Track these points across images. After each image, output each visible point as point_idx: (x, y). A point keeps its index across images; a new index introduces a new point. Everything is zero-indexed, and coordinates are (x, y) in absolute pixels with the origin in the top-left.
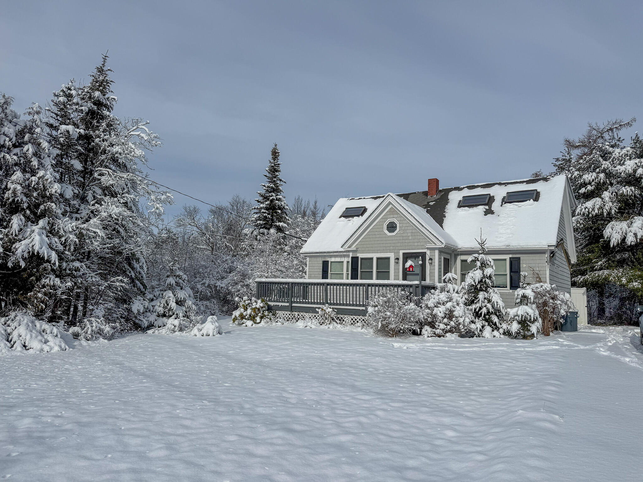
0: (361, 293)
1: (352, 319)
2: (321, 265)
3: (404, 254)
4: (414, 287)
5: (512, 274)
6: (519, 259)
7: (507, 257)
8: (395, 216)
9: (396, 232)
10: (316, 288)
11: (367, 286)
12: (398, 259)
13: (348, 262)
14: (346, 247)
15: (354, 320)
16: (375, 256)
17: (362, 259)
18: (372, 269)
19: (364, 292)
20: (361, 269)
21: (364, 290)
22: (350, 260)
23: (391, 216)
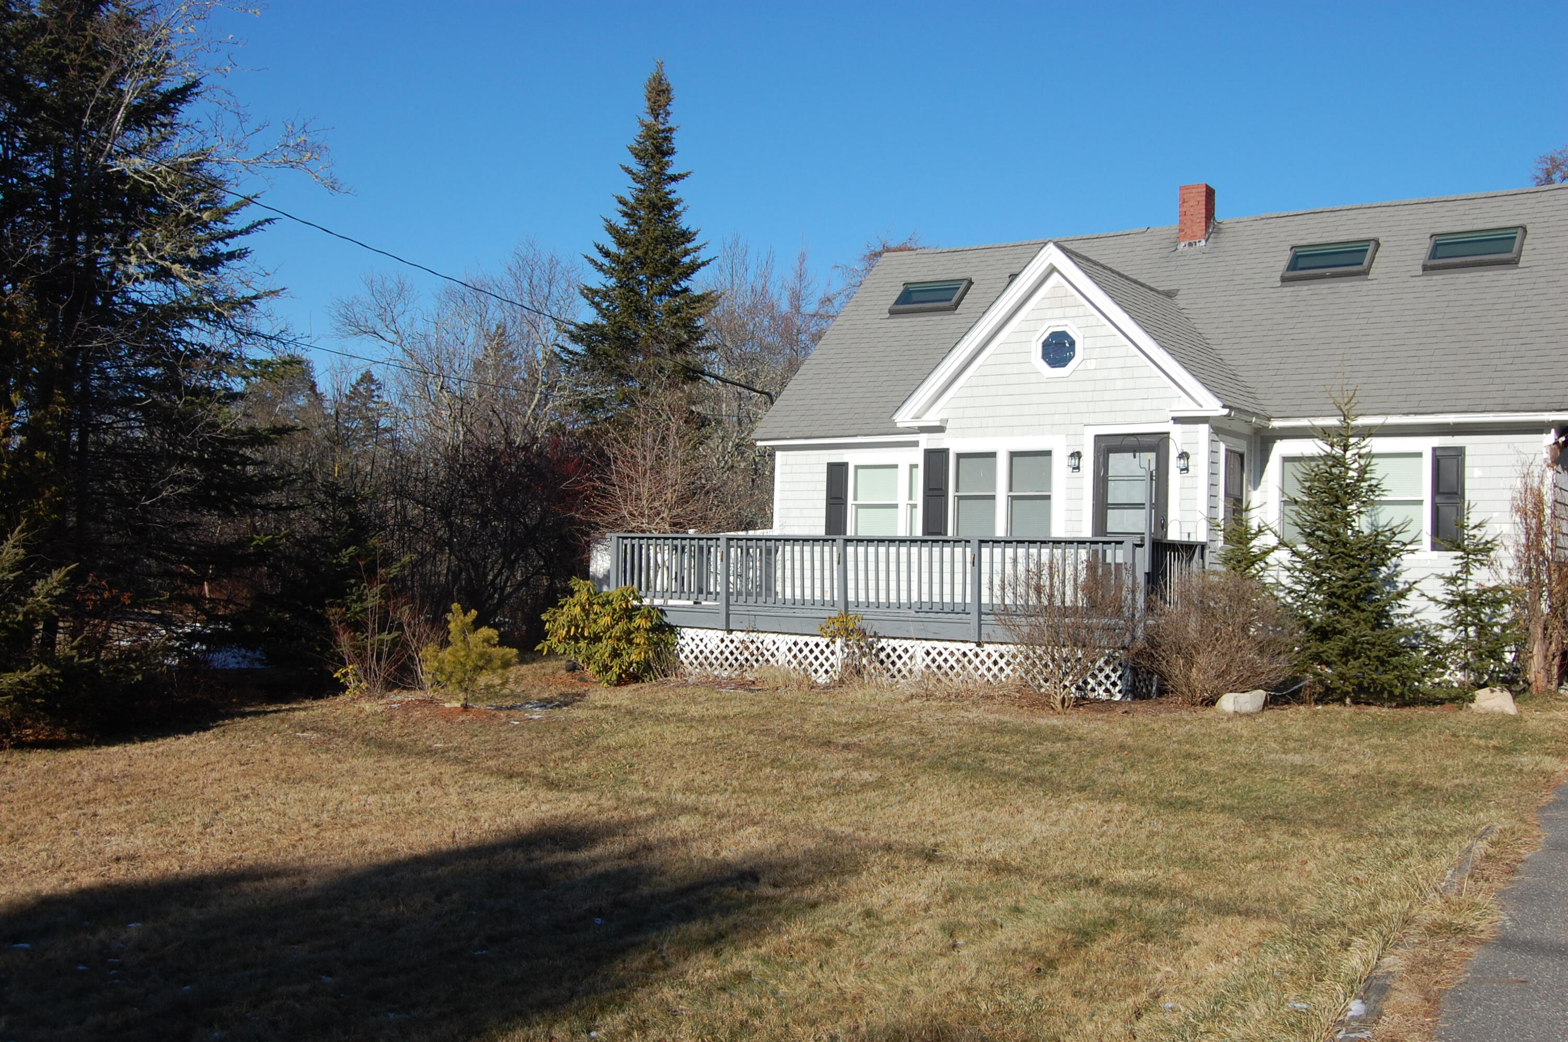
0: (958, 567)
1: (928, 653)
2: (824, 477)
3: (1098, 438)
4: (1128, 545)
5: (1438, 500)
6: (1459, 453)
7: (1426, 445)
8: (1071, 312)
9: (1072, 365)
10: (807, 556)
11: (975, 544)
12: (1077, 455)
13: (913, 467)
14: (908, 418)
15: (934, 653)
16: (1003, 446)
17: (959, 456)
18: (994, 490)
19: (969, 566)
20: (957, 488)
21: (969, 559)
22: (920, 460)
23: (1058, 312)
